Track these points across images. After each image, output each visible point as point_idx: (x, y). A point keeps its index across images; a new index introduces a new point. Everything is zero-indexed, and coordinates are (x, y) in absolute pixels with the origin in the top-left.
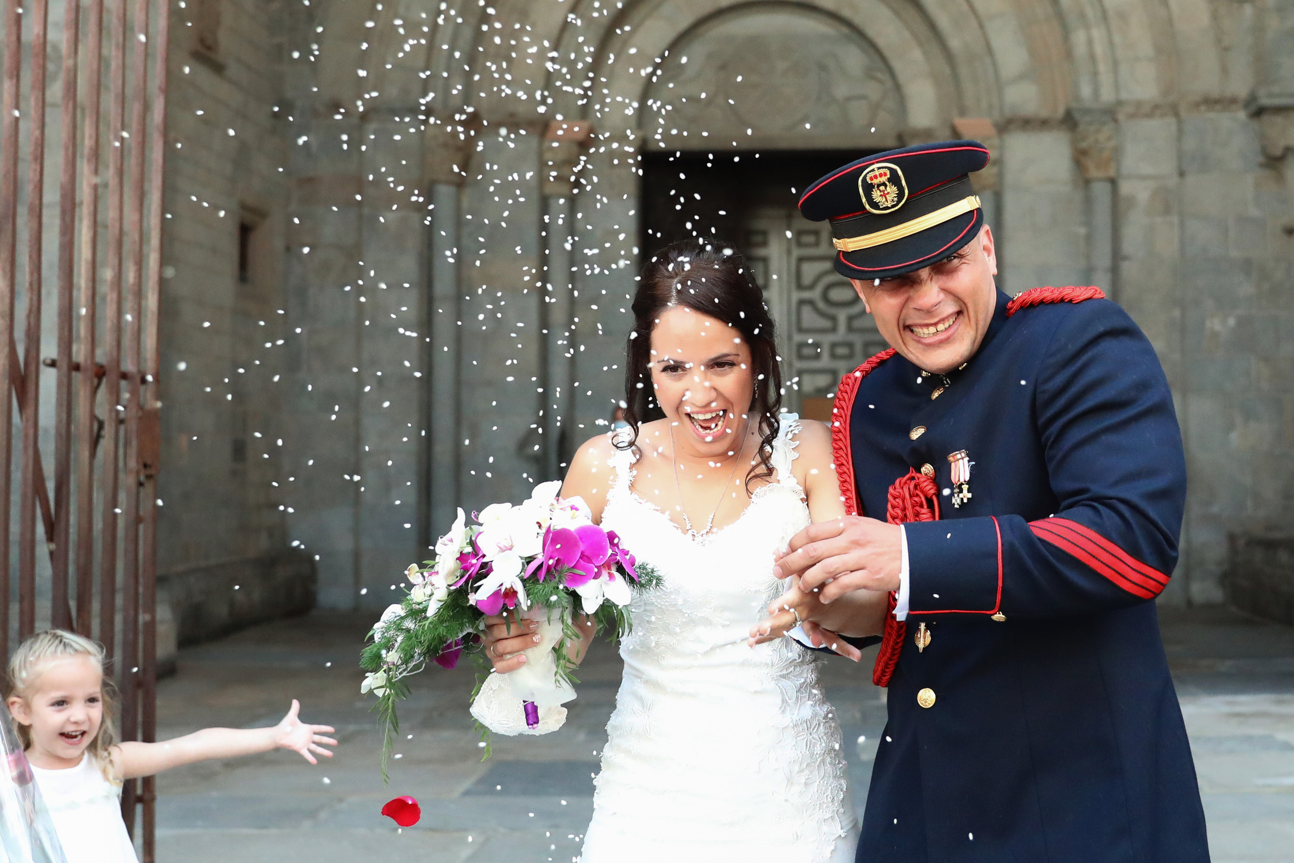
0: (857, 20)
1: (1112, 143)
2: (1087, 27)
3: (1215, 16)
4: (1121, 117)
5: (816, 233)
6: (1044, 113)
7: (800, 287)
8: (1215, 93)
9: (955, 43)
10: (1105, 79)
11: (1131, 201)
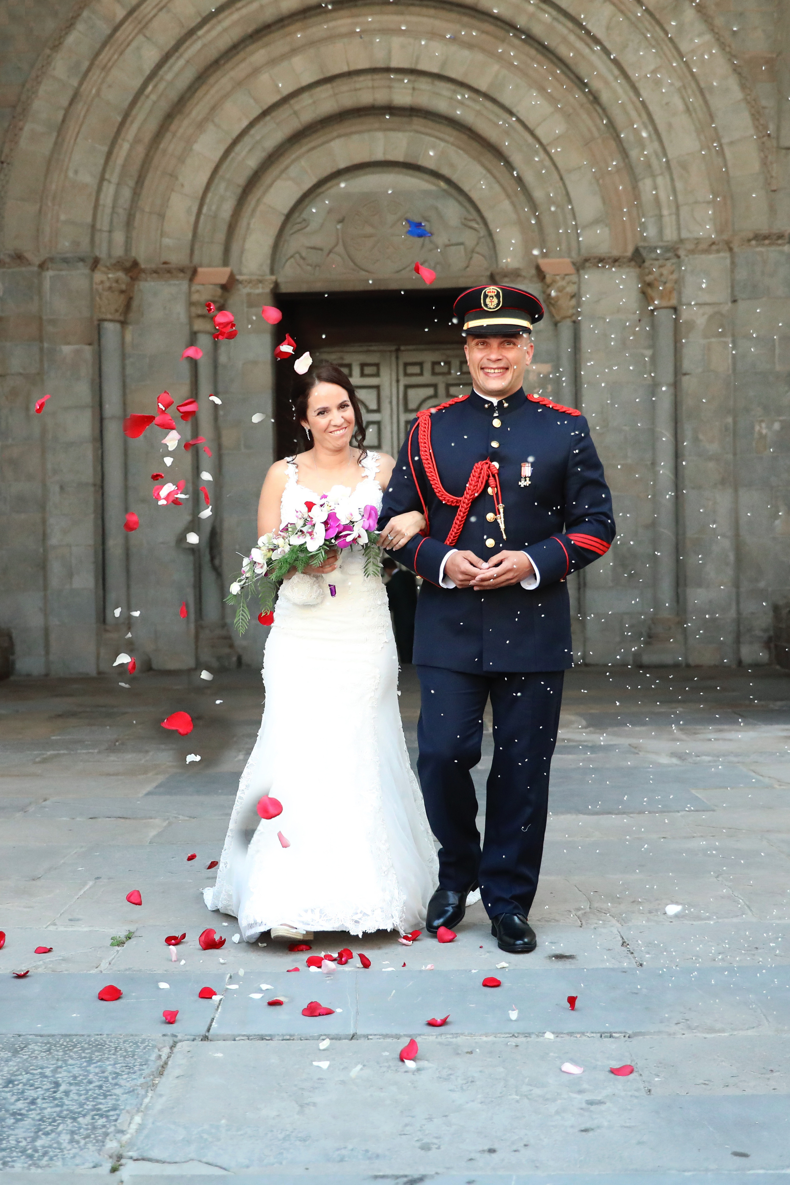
0: (454, 178)
1: (674, 276)
2: (653, 176)
3: (764, 163)
4: (682, 253)
5: (421, 364)
6: (616, 253)
7: (407, 410)
8: (765, 230)
9: (538, 194)
10: (669, 221)
11: (691, 325)
